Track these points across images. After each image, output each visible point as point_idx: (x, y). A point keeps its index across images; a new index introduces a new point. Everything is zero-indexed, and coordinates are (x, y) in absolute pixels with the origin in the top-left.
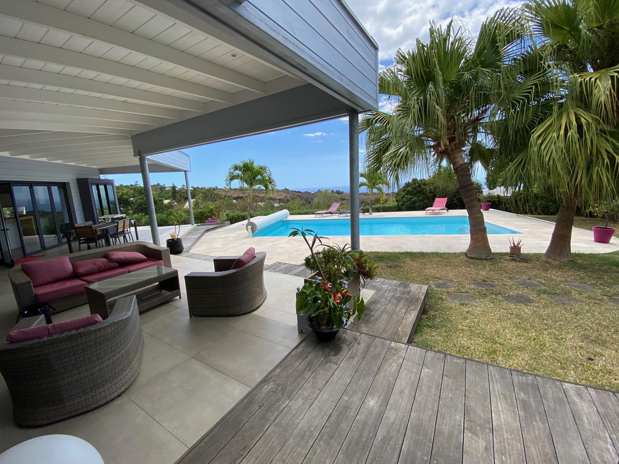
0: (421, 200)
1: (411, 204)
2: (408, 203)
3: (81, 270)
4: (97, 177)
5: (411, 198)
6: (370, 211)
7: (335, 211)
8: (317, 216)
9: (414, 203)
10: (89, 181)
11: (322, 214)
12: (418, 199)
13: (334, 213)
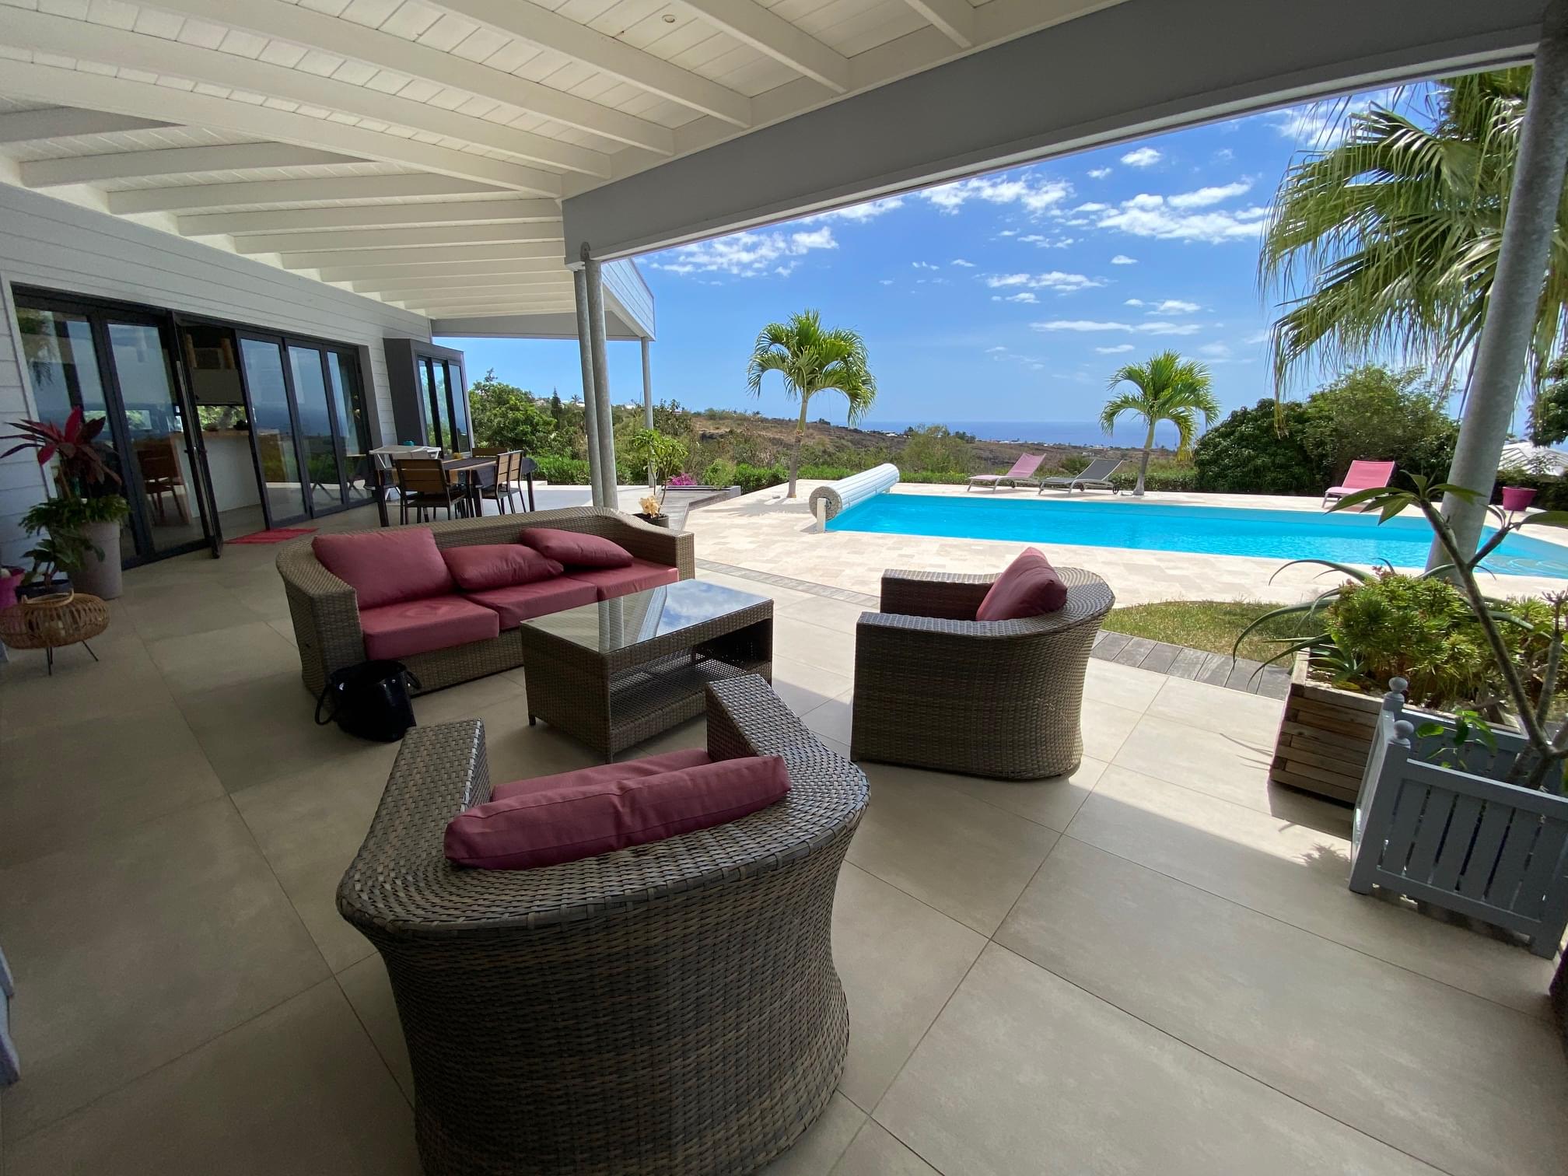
0: (1281, 466)
1: (1245, 474)
2: (1238, 472)
3: (473, 572)
4: (426, 341)
5: (1250, 458)
6: (1140, 485)
7: (1027, 477)
8: (974, 488)
9: (1257, 471)
10: (413, 348)
11: (993, 483)
12: (1273, 462)
13: (1019, 485)
